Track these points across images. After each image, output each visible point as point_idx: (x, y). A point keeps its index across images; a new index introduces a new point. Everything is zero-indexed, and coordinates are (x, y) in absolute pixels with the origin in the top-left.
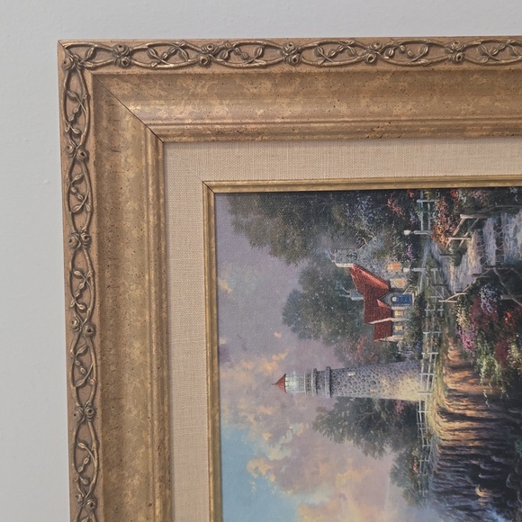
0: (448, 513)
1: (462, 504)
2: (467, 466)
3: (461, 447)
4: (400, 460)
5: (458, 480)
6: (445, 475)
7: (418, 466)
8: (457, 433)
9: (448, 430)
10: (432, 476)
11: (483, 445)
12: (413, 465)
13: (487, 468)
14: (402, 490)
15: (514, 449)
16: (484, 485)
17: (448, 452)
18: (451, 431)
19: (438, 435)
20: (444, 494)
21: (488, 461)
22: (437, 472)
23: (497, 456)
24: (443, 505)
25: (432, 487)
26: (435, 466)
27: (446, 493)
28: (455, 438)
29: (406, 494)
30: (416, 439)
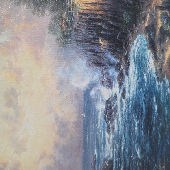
0: (82, 53)
1: (91, 48)
2: (95, 26)
3: (91, 14)
4: (55, 19)
5: (89, 34)
6: (81, 31)
7: (66, 23)
8: (89, 5)
9: (84, 3)
10: (74, 30)
11: (104, 13)
12: (62, 23)
13: (107, 28)
14: (55, 37)
15: (123, 18)
16: (104, 38)
17: (84, 17)
18: (86, 4)
19: (78, 6)
20: (81, 42)
21: (107, 24)
22: (77, 28)
23: (112, 21)
24: (79, 48)
25: (73, 37)
26: (76, 25)
27: (81, 41)
28: (88, 8)
29: (57, 40)
30: (65, 7)
